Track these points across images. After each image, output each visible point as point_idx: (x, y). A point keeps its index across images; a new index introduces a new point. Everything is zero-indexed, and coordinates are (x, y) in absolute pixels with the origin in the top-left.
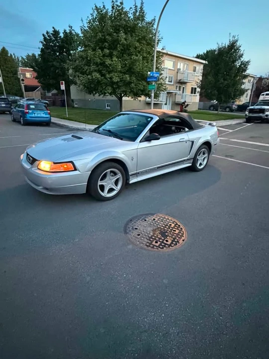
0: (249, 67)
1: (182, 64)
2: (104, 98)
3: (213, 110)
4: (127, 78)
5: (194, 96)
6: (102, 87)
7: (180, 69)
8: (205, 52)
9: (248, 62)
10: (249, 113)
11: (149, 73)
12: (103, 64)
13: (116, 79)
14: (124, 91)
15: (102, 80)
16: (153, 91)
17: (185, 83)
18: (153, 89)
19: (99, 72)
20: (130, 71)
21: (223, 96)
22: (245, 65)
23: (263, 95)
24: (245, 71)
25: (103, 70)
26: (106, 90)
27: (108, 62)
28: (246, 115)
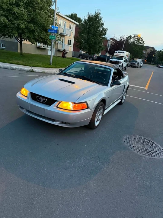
0: (107, 32)
1: (62, 21)
2: (4, 39)
3: (81, 58)
4: (32, 27)
6: (8, 30)
7: (61, 25)
8: (70, 15)
9: (107, 29)
13: (23, 26)
14: (27, 37)
15: (9, 25)
16: (53, 41)
17: (64, 36)
18: (53, 39)
19: (6, 17)
20: (33, 21)
21: (92, 50)
22: (105, 30)
23: (117, 52)
24: (105, 34)
25: (9, 16)
26: (13, 34)
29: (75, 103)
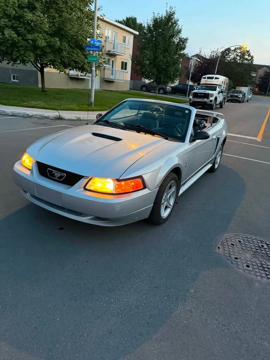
0: (187, 45)
1: (110, 31)
2: (14, 67)
3: (145, 91)
4: (57, 42)
5: (125, 72)
6: (19, 51)
7: (108, 37)
8: (125, 19)
9: (186, 39)
10: (194, 97)
11: (88, 39)
12: (19, 18)
13: (42, 43)
14: (51, 61)
15: (19, 42)
16: (94, 65)
17: (114, 55)
18: (94, 61)
19: (14, 29)
20: (59, 32)
21: (162, 76)
22: (183, 41)
23: (205, 78)
24: (184, 49)
25: (19, 27)
26: (26, 57)
27: (29, 16)
28: (190, 99)
29: (118, 180)
